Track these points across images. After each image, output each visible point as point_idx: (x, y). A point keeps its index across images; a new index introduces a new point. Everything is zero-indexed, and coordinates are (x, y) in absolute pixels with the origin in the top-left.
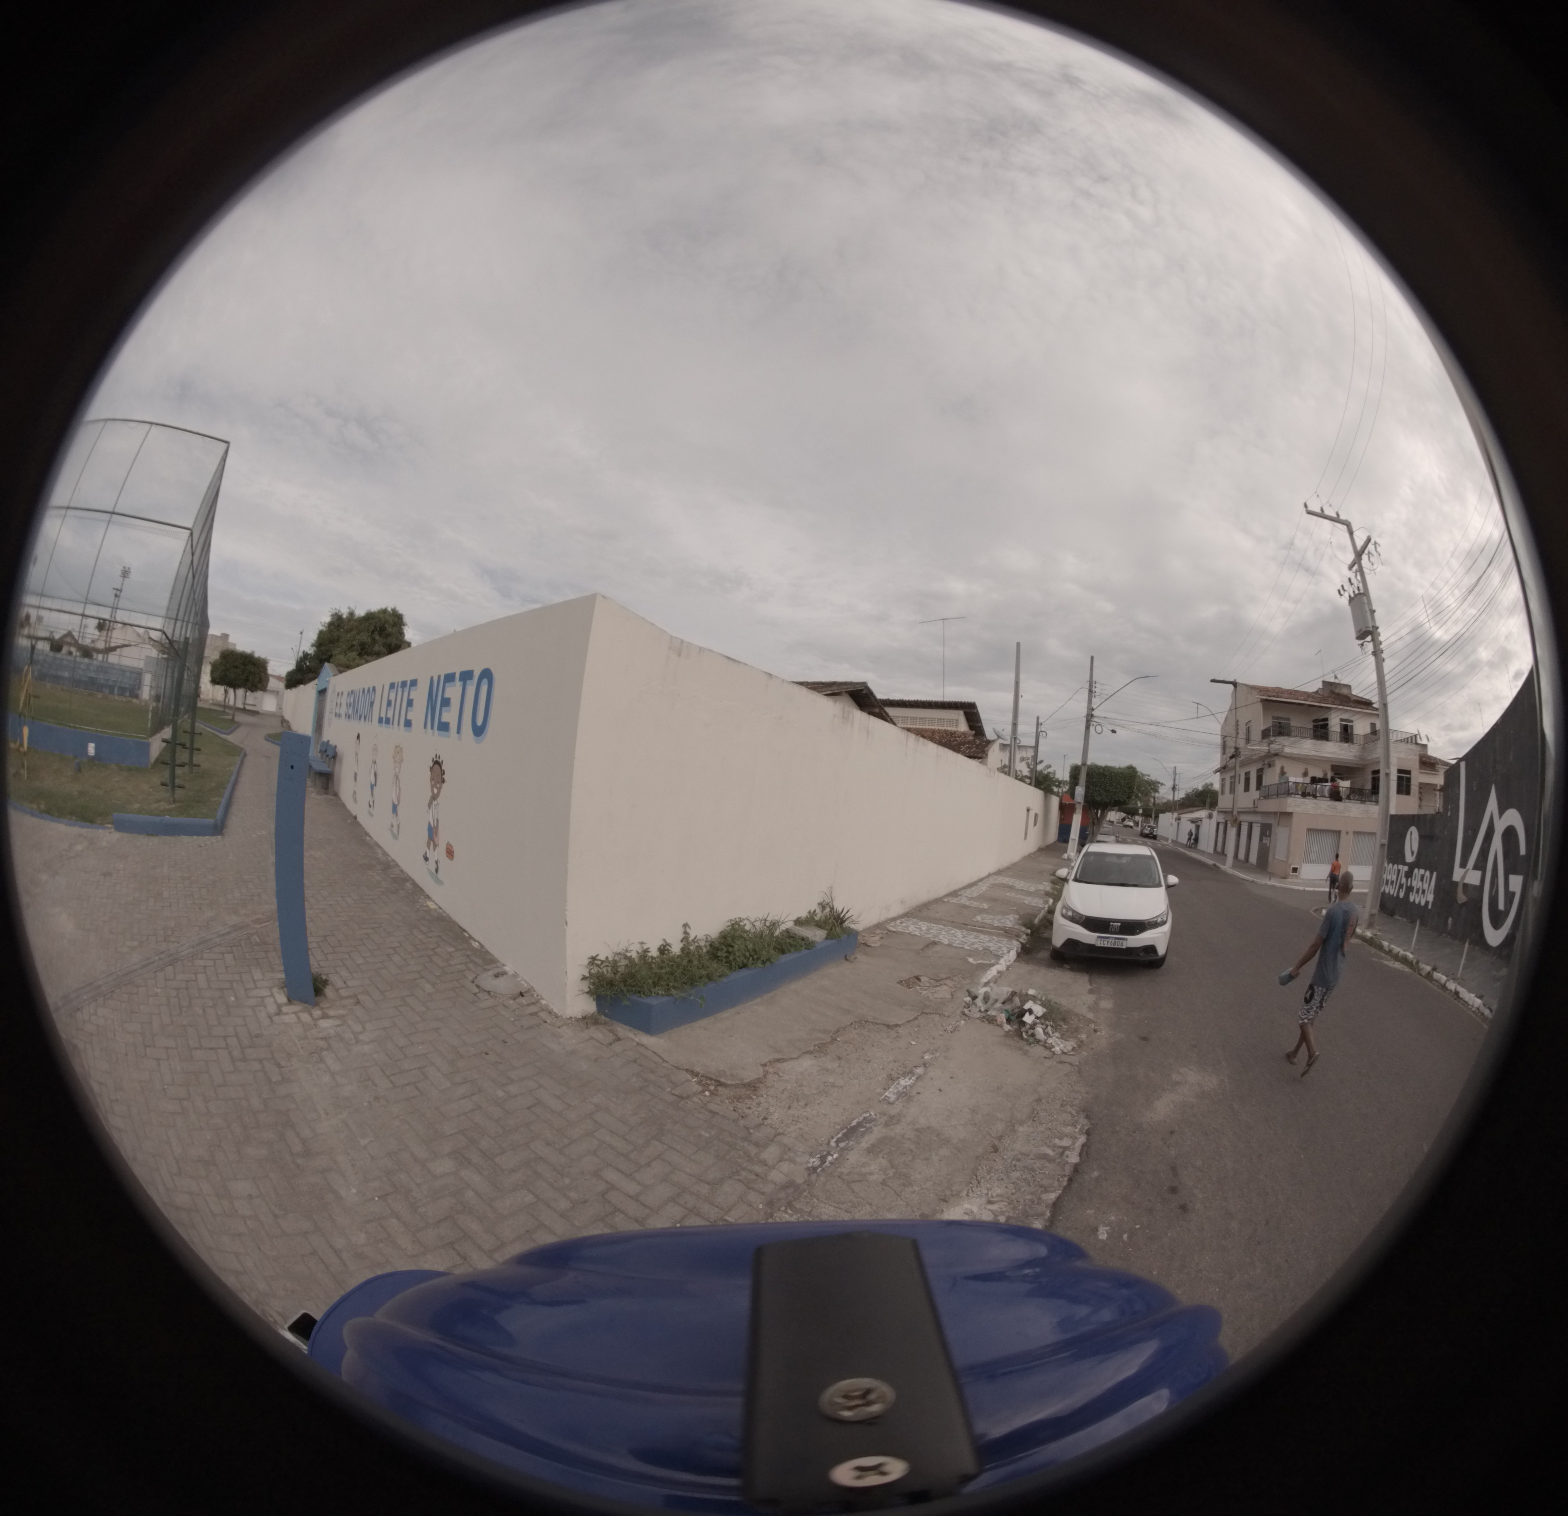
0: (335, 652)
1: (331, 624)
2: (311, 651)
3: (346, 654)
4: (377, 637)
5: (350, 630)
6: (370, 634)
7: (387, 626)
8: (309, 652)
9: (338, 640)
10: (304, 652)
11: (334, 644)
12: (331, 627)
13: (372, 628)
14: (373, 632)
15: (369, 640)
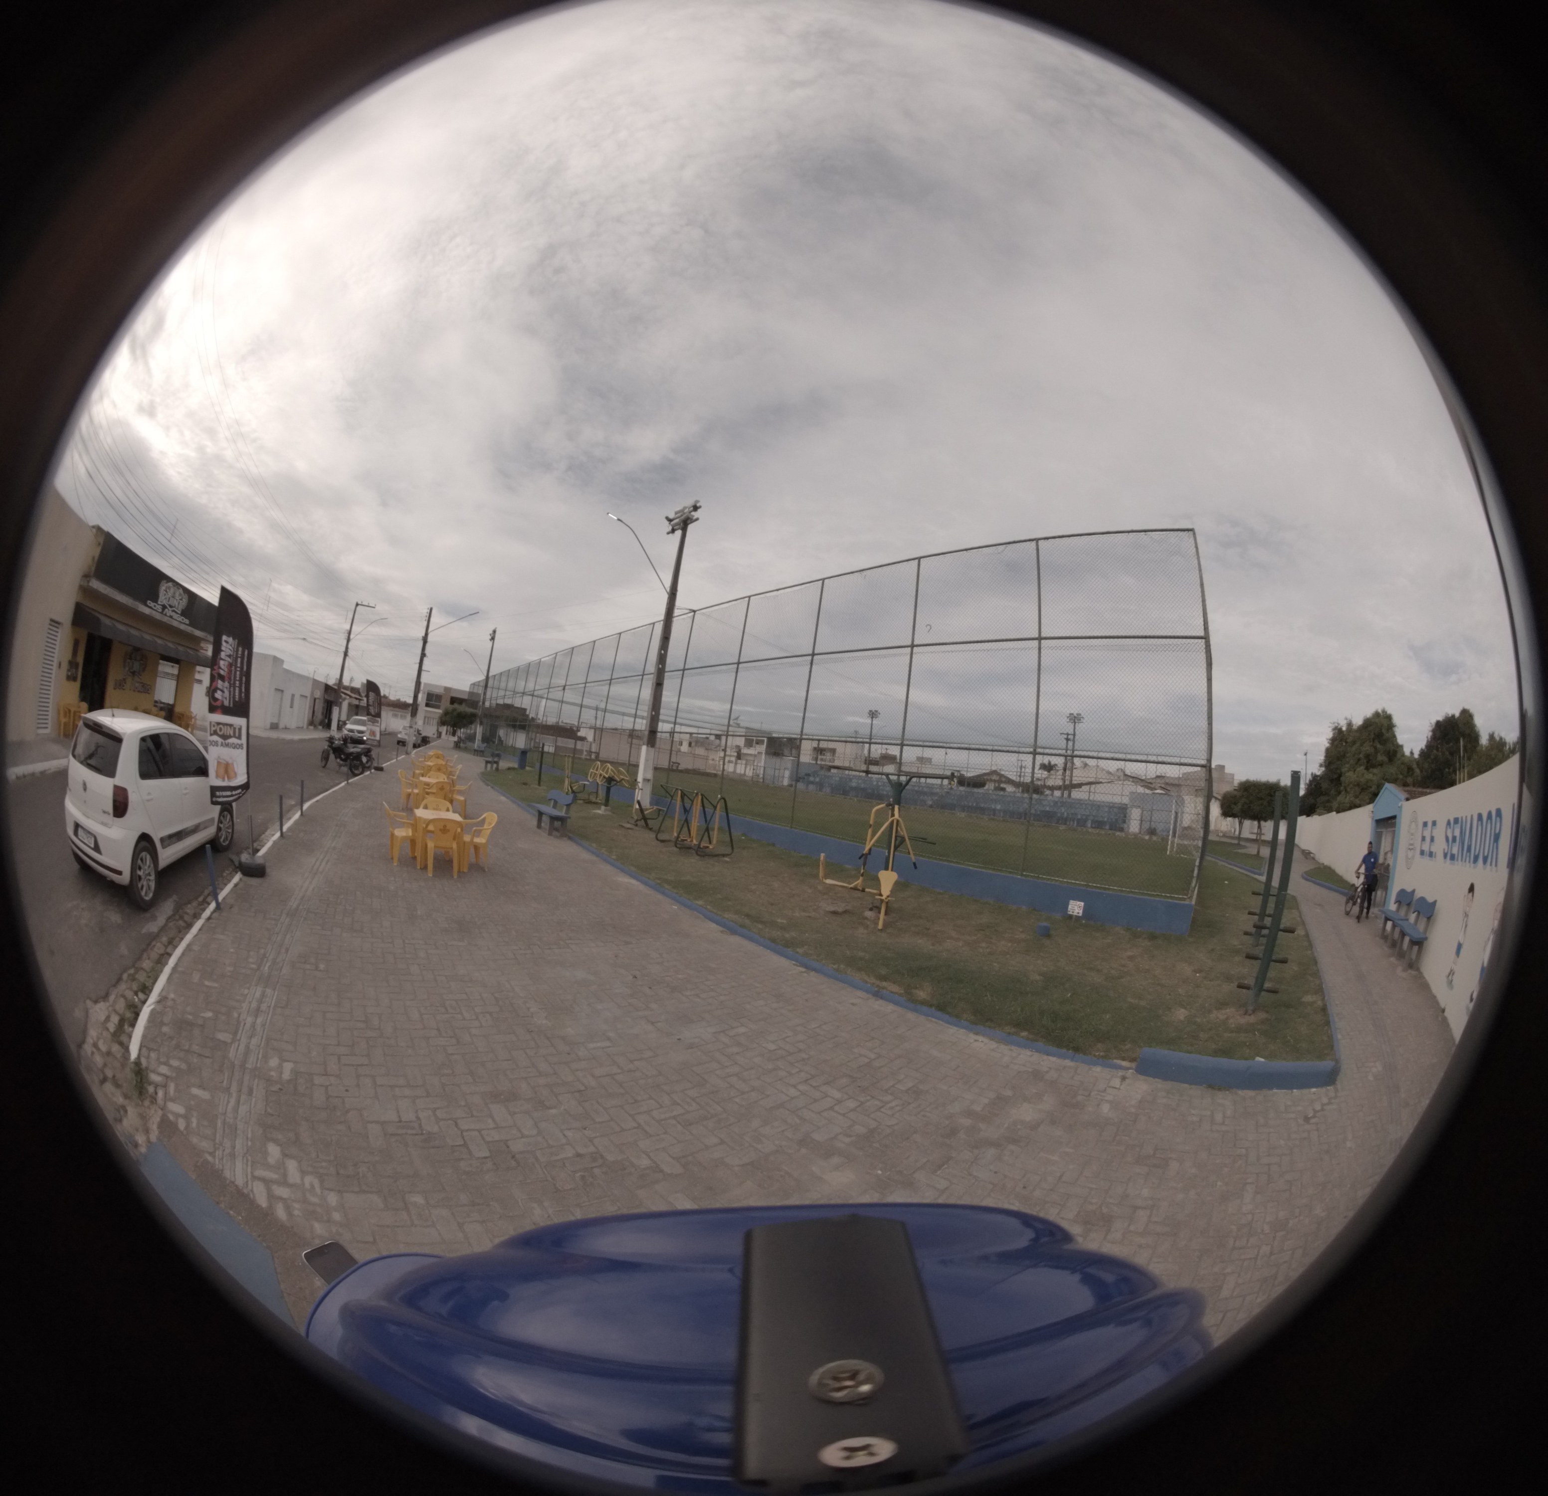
0: (1343, 770)
1: (1333, 741)
2: (1319, 771)
3: (1355, 771)
4: (1378, 746)
5: (1354, 743)
6: (1371, 743)
7: (1384, 731)
8: (1318, 773)
9: (1344, 756)
10: (1312, 774)
11: (1341, 761)
12: (1336, 743)
13: (1372, 736)
14: (1374, 741)
15: (1372, 750)
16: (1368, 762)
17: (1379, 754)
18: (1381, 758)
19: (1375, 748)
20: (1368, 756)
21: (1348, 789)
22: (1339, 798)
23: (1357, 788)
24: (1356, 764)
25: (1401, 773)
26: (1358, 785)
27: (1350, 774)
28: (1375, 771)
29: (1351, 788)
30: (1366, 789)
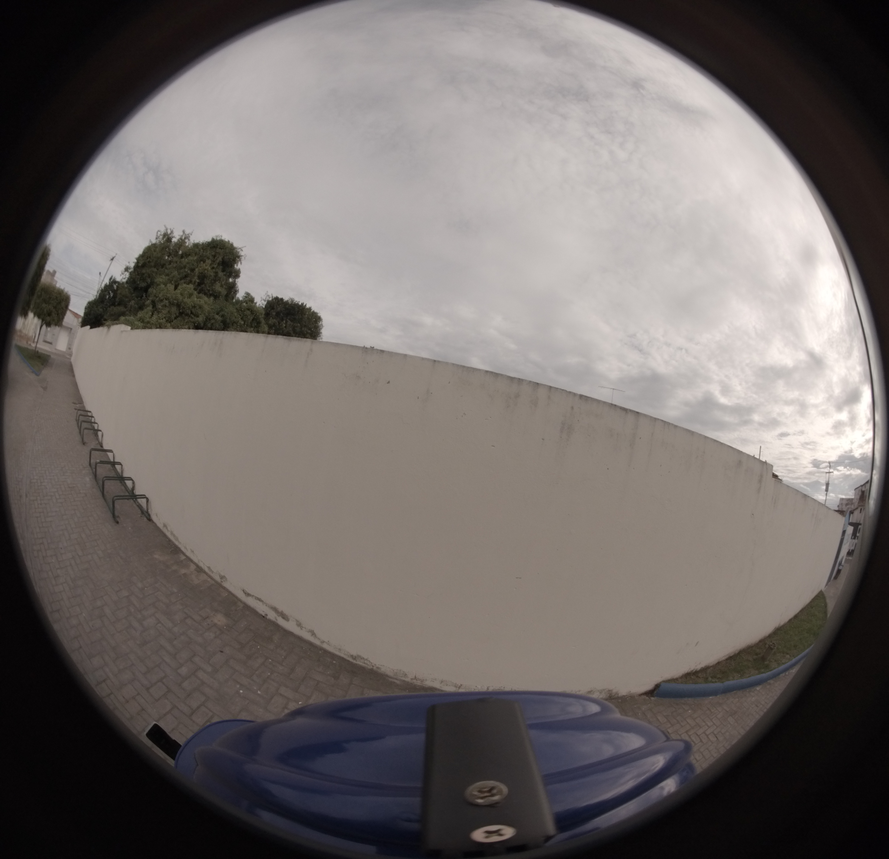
0: (160, 282)
1: (155, 247)
3: (176, 286)
16: (199, 284)
17: (217, 282)
18: (218, 287)
19: (216, 273)
20: (203, 277)
21: (159, 306)
22: (140, 314)
23: (174, 309)
24: (181, 279)
25: (242, 319)
26: (178, 306)
27: (171, 287)
28: (206, 298)
29: (166, 306)
30: (187, 315)
